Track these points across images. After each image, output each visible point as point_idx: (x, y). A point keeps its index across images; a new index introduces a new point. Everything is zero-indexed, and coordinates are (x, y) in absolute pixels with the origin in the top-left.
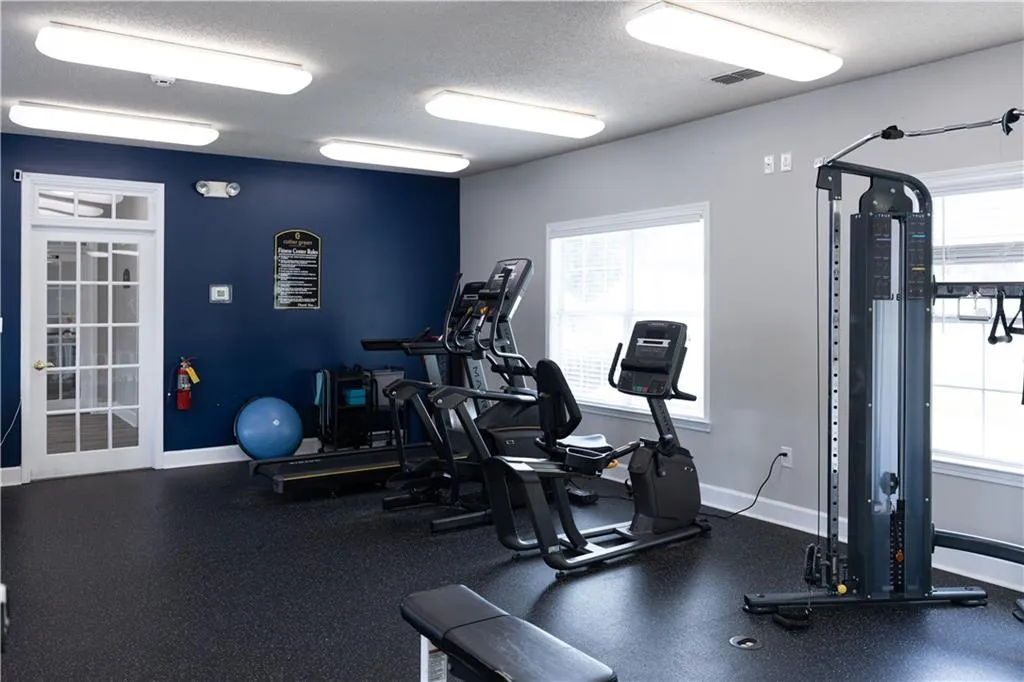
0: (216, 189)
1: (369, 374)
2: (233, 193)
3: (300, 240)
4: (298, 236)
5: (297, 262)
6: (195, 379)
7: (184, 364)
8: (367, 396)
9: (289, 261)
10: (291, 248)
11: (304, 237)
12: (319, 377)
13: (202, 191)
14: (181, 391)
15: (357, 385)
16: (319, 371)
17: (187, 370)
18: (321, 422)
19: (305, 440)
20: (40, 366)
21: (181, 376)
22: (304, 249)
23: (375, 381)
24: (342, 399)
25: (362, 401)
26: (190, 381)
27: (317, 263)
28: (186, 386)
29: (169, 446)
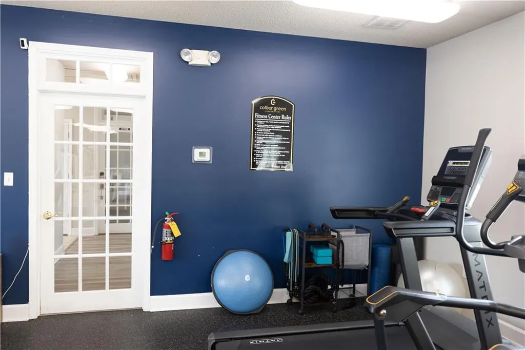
0: (199, 57)
1: (335, 234)
2: (215, 60)
3: (276, 106)
4: (273, 103)
5: (272, 126)
6: (177, 233)
7: (168, 219)
8: (333, 257)
9: (264, 126)
10: (267, 114)
11: (279, 103)
12: (289, 235)
13: (186, 58)
14: (165, 243)
15: (324, 245)
16: (288, 230)
17: (170, 224)
18: (290, 277)
19: (275, 290)
20: (48, 216)
21: (165, 230)
22: (278, 115)
23: (342, 242)
24: (310, 257)
25: (328, 261)
26: (172, 234)
27: (290, 128)
28: (169, 239)
29: (155, 291)
